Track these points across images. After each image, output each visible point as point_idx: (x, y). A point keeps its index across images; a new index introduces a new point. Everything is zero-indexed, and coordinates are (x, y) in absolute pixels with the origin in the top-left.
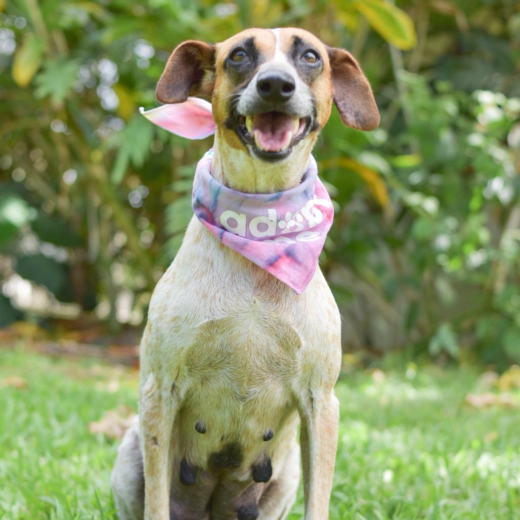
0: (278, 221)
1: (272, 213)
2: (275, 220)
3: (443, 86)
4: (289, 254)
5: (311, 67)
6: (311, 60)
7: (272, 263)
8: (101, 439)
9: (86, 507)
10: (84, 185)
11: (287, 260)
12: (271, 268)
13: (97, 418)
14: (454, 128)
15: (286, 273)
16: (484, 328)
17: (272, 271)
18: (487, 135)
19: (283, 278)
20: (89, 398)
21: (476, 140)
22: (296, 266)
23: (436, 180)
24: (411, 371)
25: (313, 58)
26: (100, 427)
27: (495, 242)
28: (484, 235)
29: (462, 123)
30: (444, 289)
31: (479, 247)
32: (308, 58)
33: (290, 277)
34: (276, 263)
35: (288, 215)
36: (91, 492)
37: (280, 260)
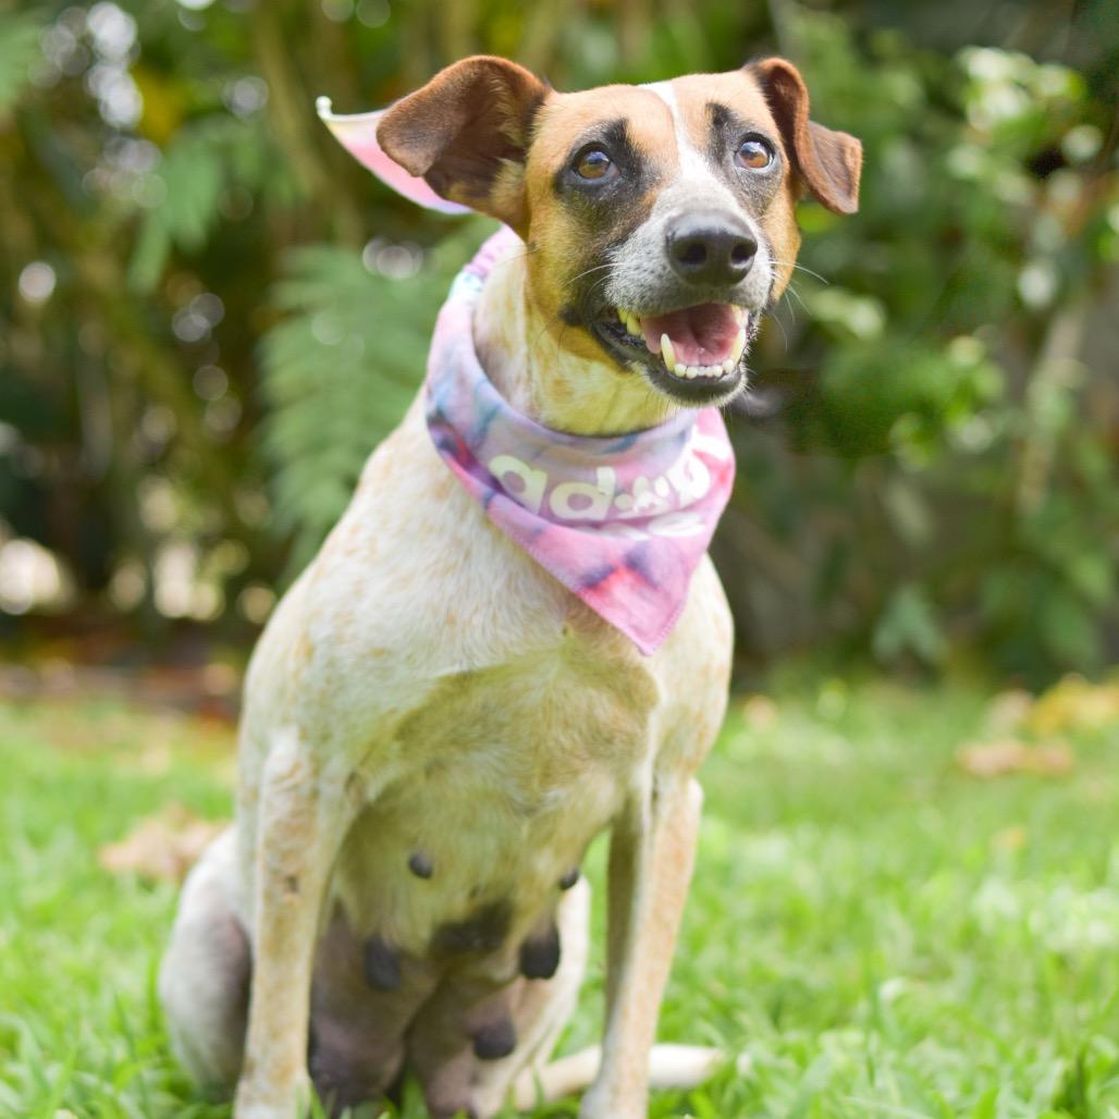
0: (618, 493)
1: (607, 476)
2: (609, 492)
3: (887, 40)
4: (635, 565)
5: (762, 178)
6: (756, 159)
7: (595, 583)
8: (130, 882)
9: (98, 1032)
10: (70, 300)
11: (628, 578)
12: (590, 593)
13: (117, 834)
14: (916, 137)
15: (622, 607)
16: (999, 593)
17: (593, 601)
18: (993, 151)
19: (614, 617)
20: (100, 793)
21: (967, 161)
22: (647, 592)
23: (878, 261)
24: (832, 698)
25: (761, 155)
26: (126, 855)
27: (1017, 394)
28: (990, 382)
29: (934, 125)
30: (909, 514)
31: (979, 406)
32: (748, 155)
33: (630, 614)
34: (603, 584)
35: (640, 482)
36: (106, 1001)
37: (612, 578)
